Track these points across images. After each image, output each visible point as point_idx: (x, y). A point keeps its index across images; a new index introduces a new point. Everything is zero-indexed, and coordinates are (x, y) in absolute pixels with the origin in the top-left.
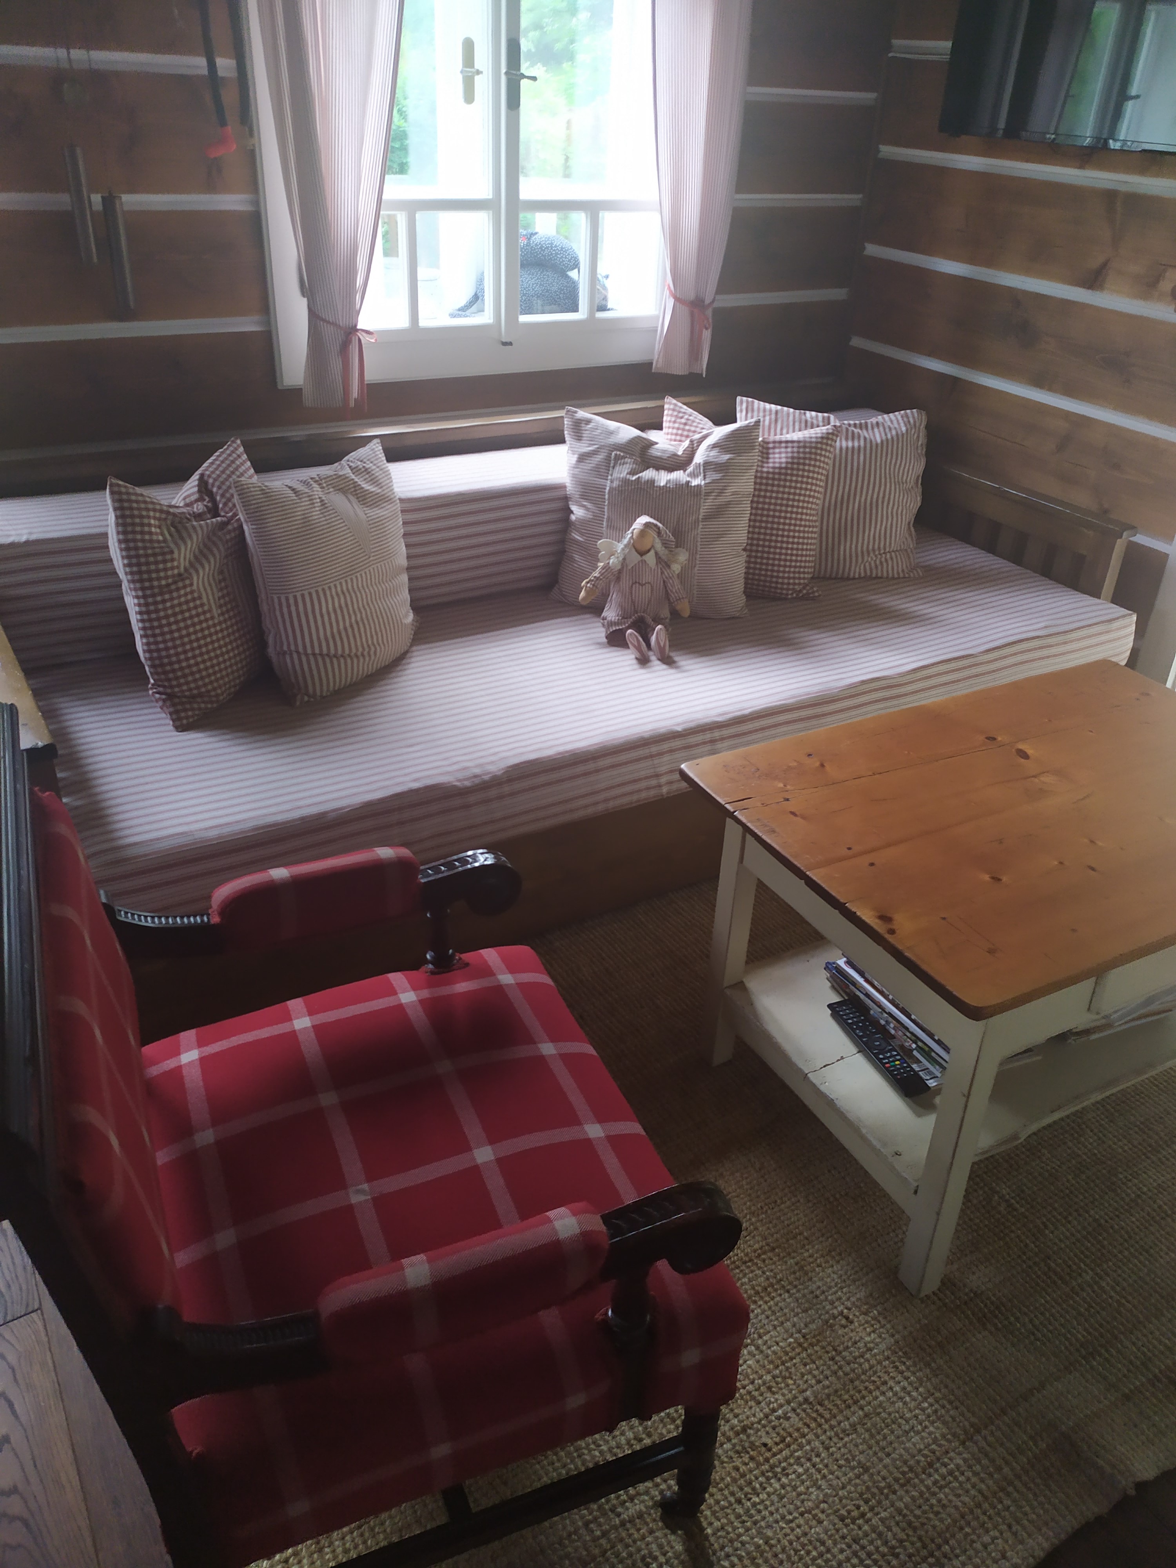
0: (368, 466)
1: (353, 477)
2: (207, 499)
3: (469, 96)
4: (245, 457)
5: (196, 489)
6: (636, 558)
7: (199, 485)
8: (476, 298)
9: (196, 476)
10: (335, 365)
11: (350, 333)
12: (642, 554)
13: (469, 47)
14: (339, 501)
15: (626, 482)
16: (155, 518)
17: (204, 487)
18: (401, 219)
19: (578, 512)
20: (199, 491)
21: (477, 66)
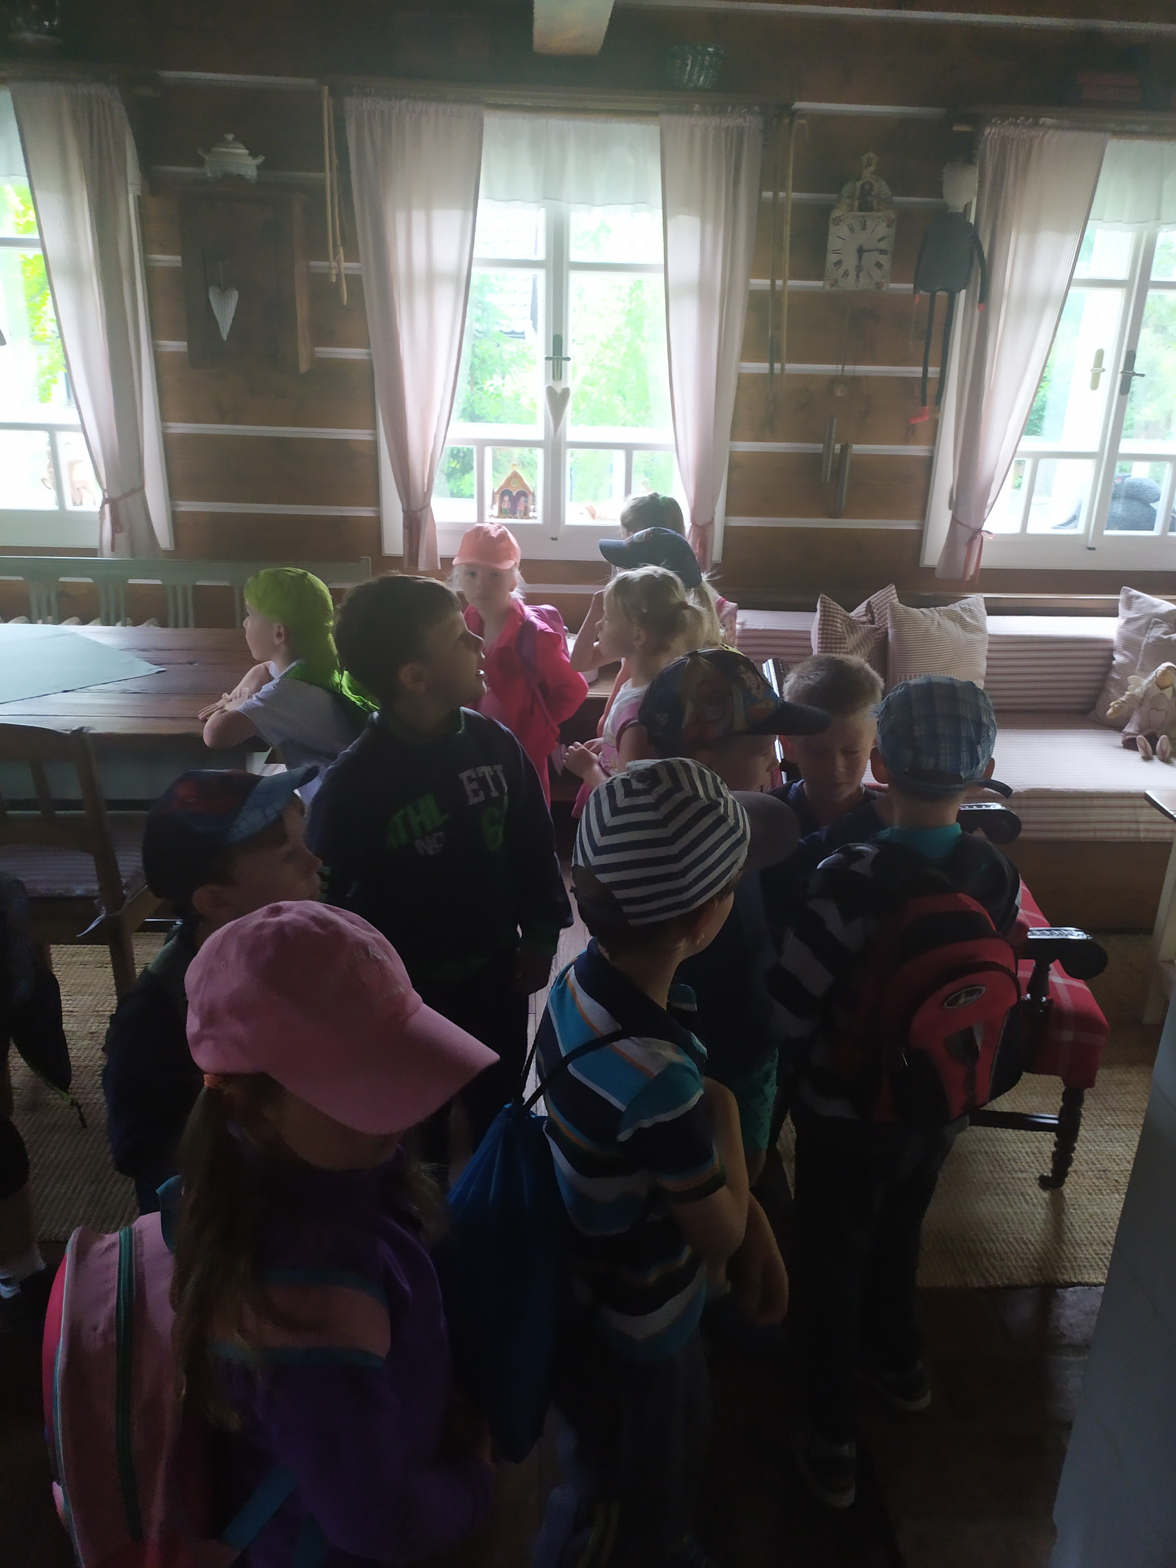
0: (971, 608)
1: (961, 613)
2: (869, 615)
3: (1095, 385)
4: (896, 595)
5: (864, 609)
6: (1157, 690)
7: (866, 607)
8: (1074, 518)
9: (866, 602)
10: (962, 551)
11: (977, 532)
12: (1162, 688)
13: (1100, 355)
14: (949, 624)
15: (1159, 639)
16: (840, 619)
17: (869, 609)
18: (1029, 463)
19: (1118, 658)
20: (866, 611)
21: (1104, 366)
